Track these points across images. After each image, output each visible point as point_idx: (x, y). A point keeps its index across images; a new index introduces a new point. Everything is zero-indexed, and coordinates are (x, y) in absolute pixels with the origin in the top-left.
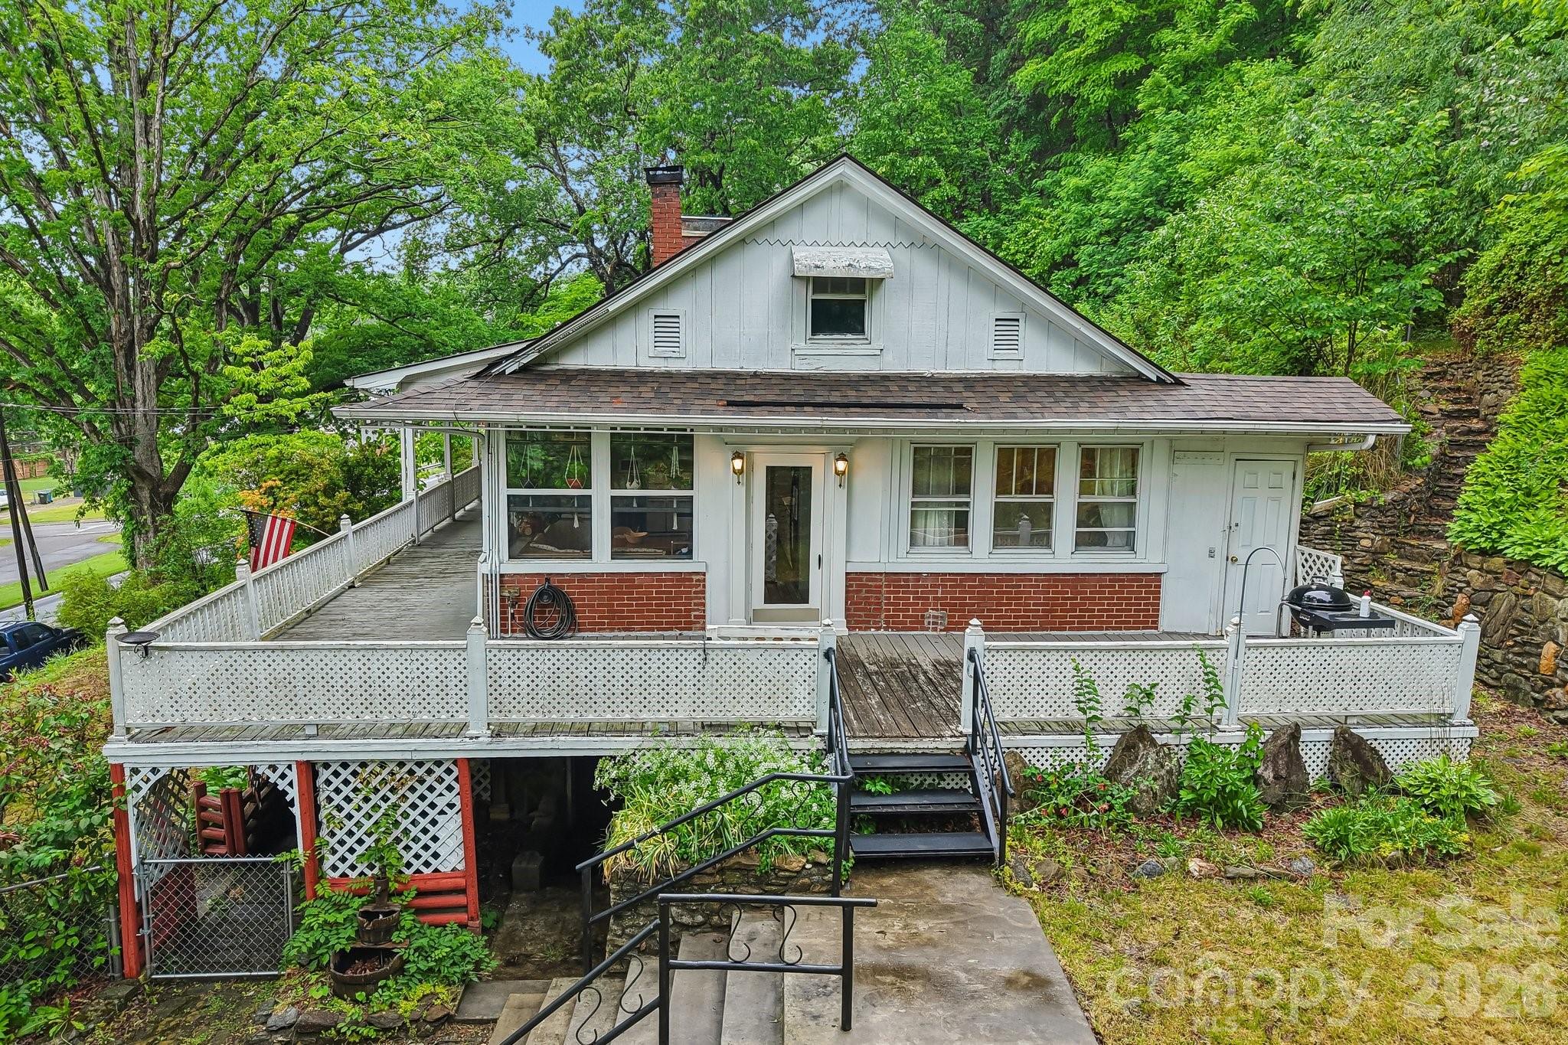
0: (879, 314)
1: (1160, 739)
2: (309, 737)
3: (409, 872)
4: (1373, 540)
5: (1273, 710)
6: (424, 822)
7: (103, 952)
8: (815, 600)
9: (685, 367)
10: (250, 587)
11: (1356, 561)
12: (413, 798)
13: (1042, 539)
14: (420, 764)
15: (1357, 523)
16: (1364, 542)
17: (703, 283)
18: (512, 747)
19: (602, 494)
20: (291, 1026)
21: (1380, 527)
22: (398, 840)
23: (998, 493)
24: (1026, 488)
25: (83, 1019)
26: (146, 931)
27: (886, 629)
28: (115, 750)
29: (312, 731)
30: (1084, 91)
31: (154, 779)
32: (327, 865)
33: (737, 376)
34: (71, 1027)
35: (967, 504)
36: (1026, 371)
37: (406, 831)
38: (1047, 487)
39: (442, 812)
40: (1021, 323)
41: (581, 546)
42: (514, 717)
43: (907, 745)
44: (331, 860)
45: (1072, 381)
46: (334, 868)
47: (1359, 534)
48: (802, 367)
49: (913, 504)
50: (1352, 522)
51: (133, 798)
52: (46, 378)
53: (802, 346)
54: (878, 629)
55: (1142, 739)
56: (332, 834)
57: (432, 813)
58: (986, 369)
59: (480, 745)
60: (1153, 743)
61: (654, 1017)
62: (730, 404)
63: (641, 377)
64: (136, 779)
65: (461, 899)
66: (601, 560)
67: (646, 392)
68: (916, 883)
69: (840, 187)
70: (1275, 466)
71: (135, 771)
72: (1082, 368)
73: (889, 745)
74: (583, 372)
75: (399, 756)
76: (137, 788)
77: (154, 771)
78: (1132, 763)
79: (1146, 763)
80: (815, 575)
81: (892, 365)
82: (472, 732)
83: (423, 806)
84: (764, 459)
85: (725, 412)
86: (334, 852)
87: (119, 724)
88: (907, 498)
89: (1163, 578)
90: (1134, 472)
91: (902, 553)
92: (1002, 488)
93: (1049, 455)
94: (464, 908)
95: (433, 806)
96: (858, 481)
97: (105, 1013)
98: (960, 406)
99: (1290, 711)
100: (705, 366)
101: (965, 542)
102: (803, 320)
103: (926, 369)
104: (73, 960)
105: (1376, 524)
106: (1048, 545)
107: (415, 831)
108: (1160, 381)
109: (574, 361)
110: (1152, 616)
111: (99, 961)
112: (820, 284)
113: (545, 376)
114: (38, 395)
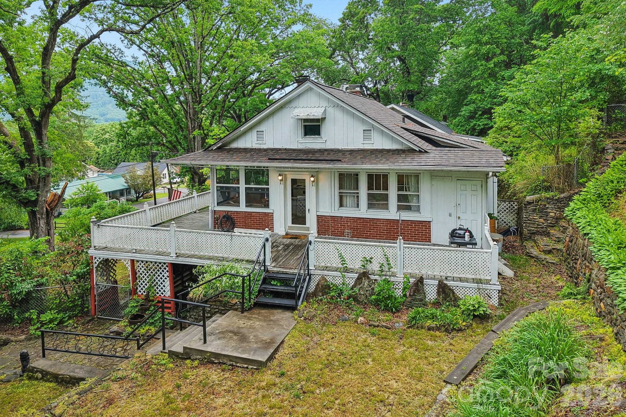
0: (325, 129)
1: (372, 277)
2: (133, 253)
3: (158, 295)
4: (555, 213)
5: (417, 272)
6: (161, 281)
7: (87, 308)
8: (308, 225)
9: (265, 147)
10: (148, 211)
11: (549, 222)
12: (159, 273)
13: (386, 207)
14: (160, 263)
15: (547, 206)
16: (551, 214)
17: (271, 121)
18: (181, 261)
19: (242, 186)
20: (115, 332)
21: (559, 208)
22: (155, 285)
23: (368, 190)
24: (378, 188)
25: (77, 324)
26: (96, 303)
27: (331, 235)
28: (91, 252)
29: (134, 251)
30: (562, 12)
31: (99, 260)
32: (138, 291)
33: (280, 149)
34: (74, 325)
35: (358, 193)
36: (375, 147)
37: (157, 283)
38: (386, 188)
39: (166, 278)
40: (372, 131)
41: (237, 202)
42: (183, 252)
43: (291, 271)
44: (139, 289)
45: (389, 151)
46: (140, 292)
47: (548, 210)
48: (301, 147)
49: (340, 193)
50: (545, 205)
51: (95, 265)
52: (170, 142)
53: (300, 140)
54: (329, 235)
55: (364, 276)
56: (140, 282)
57: (163, 278)
58: (361, 147)
59: (172, 259)
60: (368, 278)
61: (161, 332)
62: (269, 159)
63: (251, 150)
64: (96, 260)
65: (169, 305)
66: (243, 207)
67: (248, 155)
68: (270, 313)
69: (310, 89)
70: (473, 182)
71: (95, 258)
72: (395, 147)
73: (285, 270)
74: (236, 148)
75: (155, 260)
76: (96, 263)
77: (100, 258)
78: (360, 284)
79: (364, 285)
80: (307, 215)
81: (329, 146)
82: (172, 255)
83: (161, 276)
84: (290, 177)
85: (268, 162)
86: (140, 286)
87: (92, 245)
88: (337, 191)
89: (431, 223)
90: (418, 184)
91: (336, 209)
92: (370, 188)
93: (386, 176)
94: (170, 308)
95: (163, 276)
96: (321, 184)
97: (83, 323)
98: (340, 161)
99: (424, 272)
100: (272, 147)
101: (358, 207)
102: (301, 131)
103: (340, 147)
104: (80, 308)
105: (556, 207)
106: (387, 209)
107: (159, 283)
108: (420, 151)
109: (234, 145)
110: (428, 237)
111: (86, 309)
112: (306, 120)
113: (225, 150)
114: (167, 147)
